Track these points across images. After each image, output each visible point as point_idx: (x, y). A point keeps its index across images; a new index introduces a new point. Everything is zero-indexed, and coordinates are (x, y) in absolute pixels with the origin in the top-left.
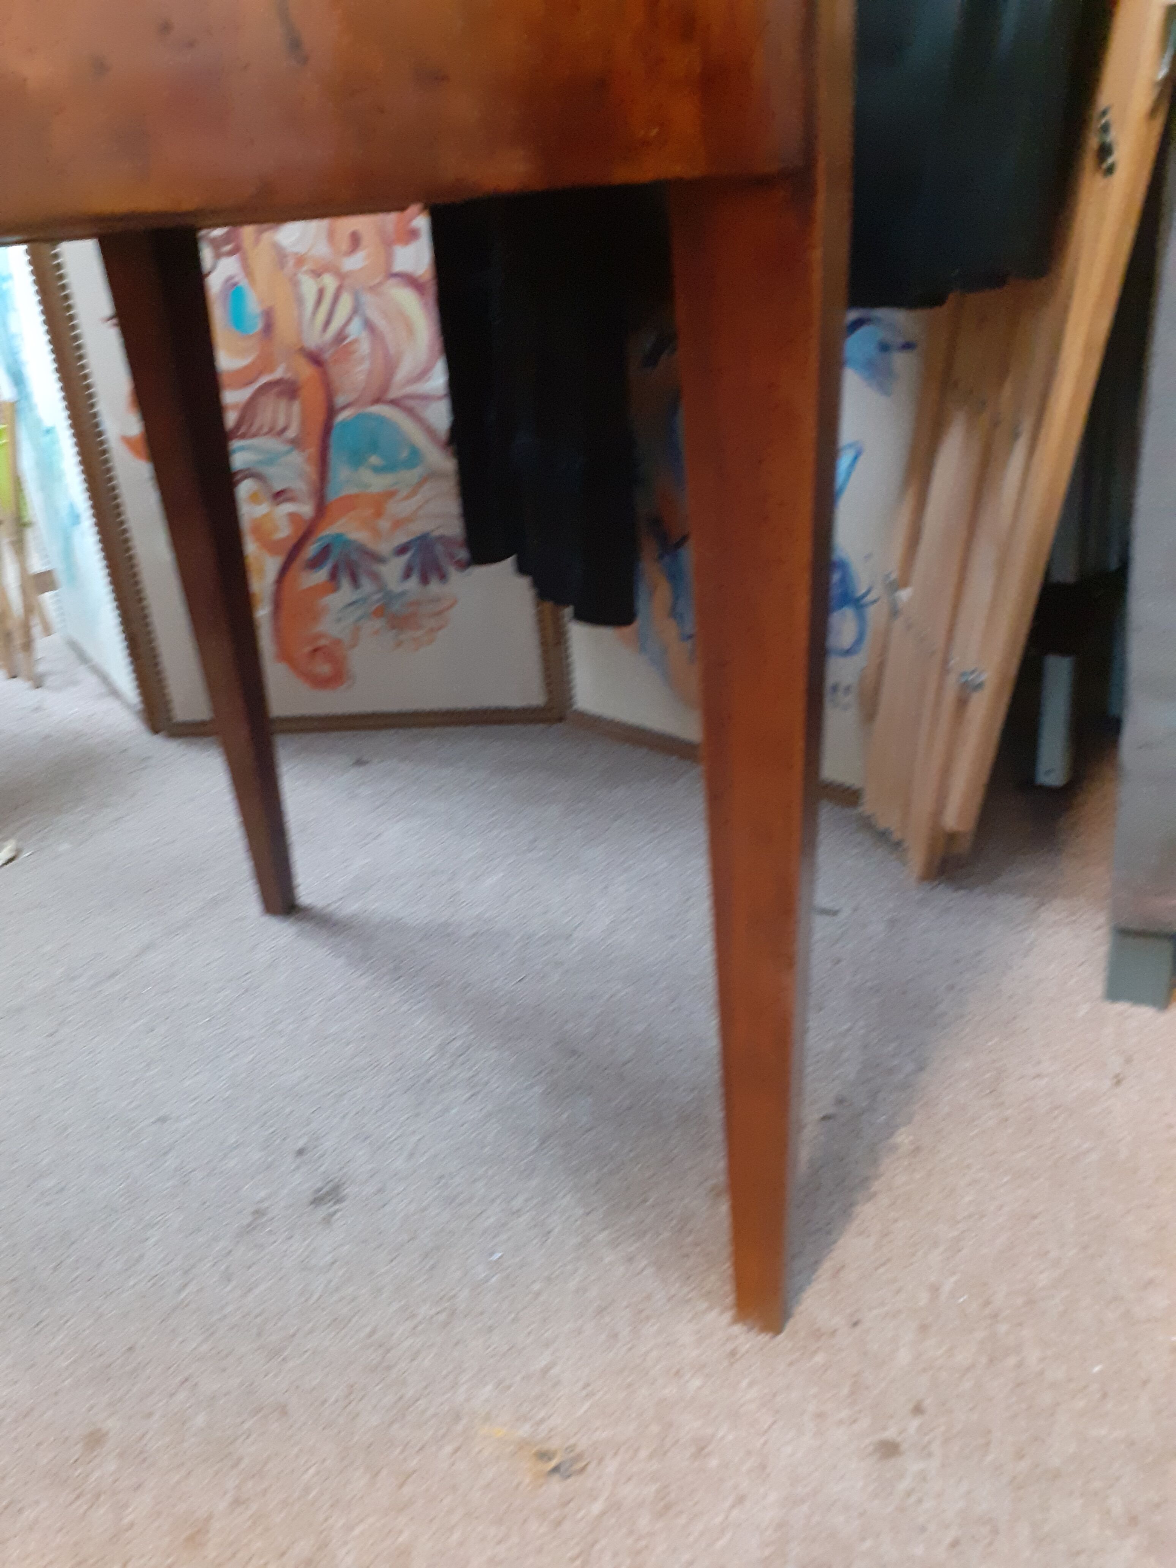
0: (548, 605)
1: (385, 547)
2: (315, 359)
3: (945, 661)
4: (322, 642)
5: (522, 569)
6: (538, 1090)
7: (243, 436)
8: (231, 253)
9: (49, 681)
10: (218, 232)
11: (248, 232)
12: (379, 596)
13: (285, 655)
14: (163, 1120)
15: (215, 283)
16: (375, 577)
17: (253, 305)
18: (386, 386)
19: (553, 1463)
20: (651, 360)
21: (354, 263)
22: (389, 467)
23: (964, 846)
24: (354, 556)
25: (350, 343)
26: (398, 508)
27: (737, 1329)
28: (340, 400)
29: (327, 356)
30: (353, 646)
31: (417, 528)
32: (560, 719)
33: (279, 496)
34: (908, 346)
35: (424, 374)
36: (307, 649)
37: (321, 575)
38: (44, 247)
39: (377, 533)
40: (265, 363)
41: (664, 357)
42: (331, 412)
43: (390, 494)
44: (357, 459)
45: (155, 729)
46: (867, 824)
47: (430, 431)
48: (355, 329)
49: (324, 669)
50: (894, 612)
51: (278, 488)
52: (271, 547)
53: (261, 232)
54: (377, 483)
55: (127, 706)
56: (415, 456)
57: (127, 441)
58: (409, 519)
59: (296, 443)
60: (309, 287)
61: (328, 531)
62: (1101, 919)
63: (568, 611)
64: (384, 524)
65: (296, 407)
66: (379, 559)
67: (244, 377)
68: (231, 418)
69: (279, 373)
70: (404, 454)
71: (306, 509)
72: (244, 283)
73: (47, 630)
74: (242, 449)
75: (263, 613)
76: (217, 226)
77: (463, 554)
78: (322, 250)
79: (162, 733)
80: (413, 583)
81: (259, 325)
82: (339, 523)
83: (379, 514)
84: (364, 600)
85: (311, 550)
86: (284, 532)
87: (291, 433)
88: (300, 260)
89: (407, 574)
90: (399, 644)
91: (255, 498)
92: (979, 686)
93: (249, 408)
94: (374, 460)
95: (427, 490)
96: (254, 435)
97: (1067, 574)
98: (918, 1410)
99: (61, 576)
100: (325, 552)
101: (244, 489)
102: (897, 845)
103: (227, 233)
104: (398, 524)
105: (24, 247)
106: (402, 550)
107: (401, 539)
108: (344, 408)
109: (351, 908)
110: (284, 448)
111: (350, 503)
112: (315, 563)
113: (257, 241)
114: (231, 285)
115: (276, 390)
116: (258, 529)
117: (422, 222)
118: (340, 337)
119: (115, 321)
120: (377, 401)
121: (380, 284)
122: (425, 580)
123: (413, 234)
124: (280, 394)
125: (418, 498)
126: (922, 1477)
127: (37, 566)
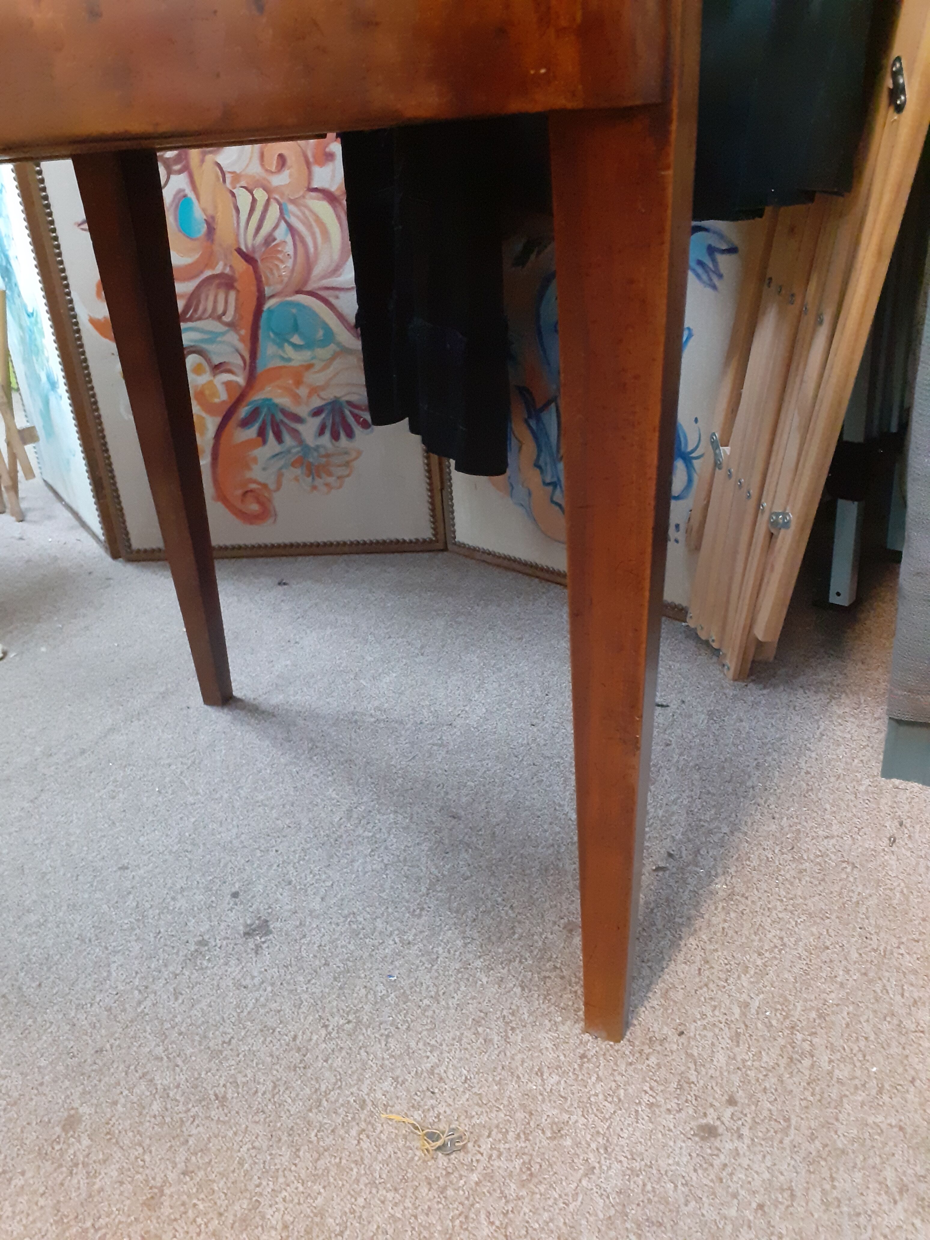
0: (435, 458)
1: (303, 411)
2: (248, 258)
3: (759, 503)
4: (253, 486)
5: (414, 429)
6: (425, 846)
7: (190, 319)
8: (180, 172)
9: (30, 516)
10: (169, 154)
11: (194, 154)
12: (298, 449)
13: (222, 497)
14: (124, 868)
15: (168, 194)
16: (295, 433)
17: (198, 214)
18: (306, 279)
19: (439, 1143)
20: (521, 260)
21: (280, 180)
22: (309, 345)
23: (770, 654)
24: (280, 416)
25: (277, 245)
26: (314, 378)
27: (586, 1037)
28: (268, 291)
29: (257, 256)
30: (278, 489)
31: (329, 395)
32: (445, 549)
33: (217, 368)
34: (732, 250)
35: (336, 270)
36: (239, 492)
37: (251, 432)
38: (30, 165)
39: (296, 398)
40: (208, 260)
41: (533, 257)
42: (261, 299)
43: (309, 367)
44: (282, 339)
45: (115, 555)
46: (692, 634)
47: (341, 317)
48: (282, 233)
49: (254, 507)
50: (717, 465)
51: (217, 363)
52: (210, 409)
53: (204, 154)
54: (298, 358)
55: (94, 536)
56: (329, 336)
57: (94, 322)
58: (323, 388)
59: (231, 325)
60: (244, 199)
61: (257, 397)
62: (881, 711)
63: (453, 462)
64: (303, 391)
65: (232, 295)
66: (298, 419)
67: (191, 272)
68: (181, 304)
69: (219, 269)
70: (320, 334)
71: (240, 379)
72: (191, 195)
73: (29, 473)
74: (189, 329)
75: (205, 462)
76: (171, 149)
77: (367, 417)
78: (255, 169)
79: (121, 559)
80: (326, 439)
81: (204, 228)
82: (268, 389)
83: (298, 382)
84: (289, 451)
85: (243, 412)
86: (223, 396)
87: (227, 318)
88: (236, 177)
89: (321, 432)
90: (314, 488)
91: (198, 370)
92: (786, 525)
93: (194, 297)
94: (296, 339)
95: (337, 364)
96: (200, 319)
97: (856, 436)
98: (732, 1102)
99: (40, 432)
100: (255, 413)
101: (191, 361)
102: (716, 652)
103: (178, 155)
104: (314, 391)
105: (10, 166)
106: (317, 413)
107: (317, 403)
108: (272, 296)
109: (277, 699)
110: (224, 329)
111: (276, 373)
112: (245, 423)
113: (202, 161)
114: (181, 197)
115: (217, 281)
116: (201, 394)
117: (336, 148)
118: (270, 239)
119: (86, 226)
120: (299, 292)
121: (303, 197)
122: (335, 437)
123: (330, 157)
124: (219, 286)
125: (330, 371)
126: (736, 1153)
127: (21, 422)
